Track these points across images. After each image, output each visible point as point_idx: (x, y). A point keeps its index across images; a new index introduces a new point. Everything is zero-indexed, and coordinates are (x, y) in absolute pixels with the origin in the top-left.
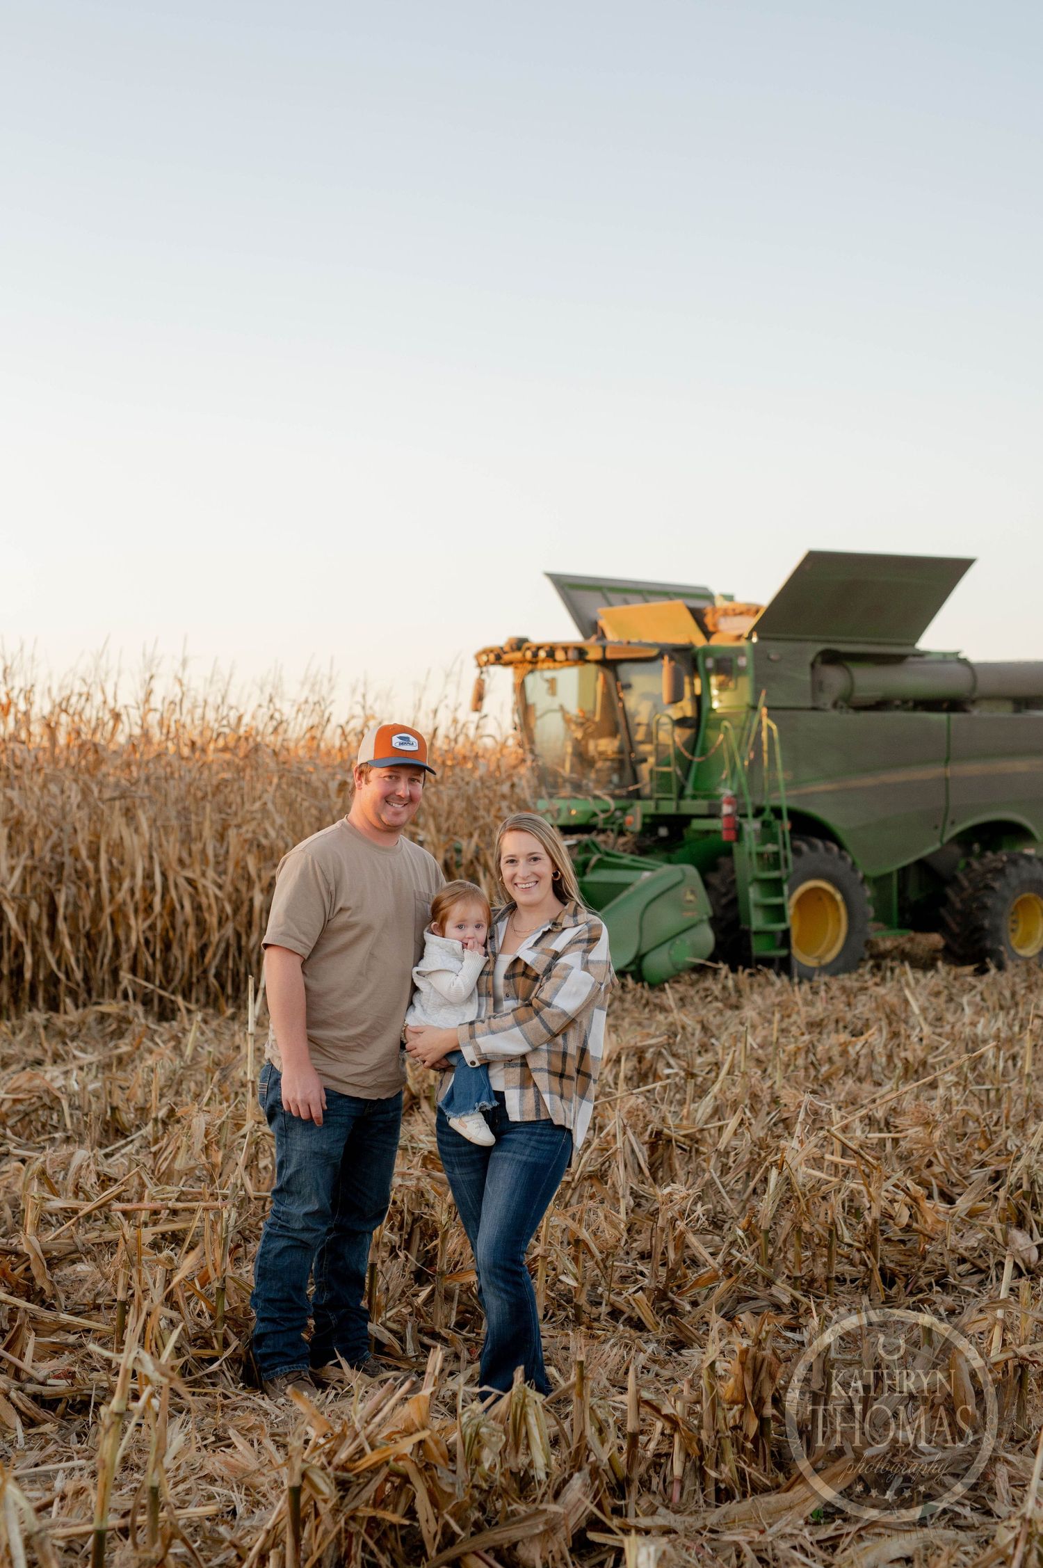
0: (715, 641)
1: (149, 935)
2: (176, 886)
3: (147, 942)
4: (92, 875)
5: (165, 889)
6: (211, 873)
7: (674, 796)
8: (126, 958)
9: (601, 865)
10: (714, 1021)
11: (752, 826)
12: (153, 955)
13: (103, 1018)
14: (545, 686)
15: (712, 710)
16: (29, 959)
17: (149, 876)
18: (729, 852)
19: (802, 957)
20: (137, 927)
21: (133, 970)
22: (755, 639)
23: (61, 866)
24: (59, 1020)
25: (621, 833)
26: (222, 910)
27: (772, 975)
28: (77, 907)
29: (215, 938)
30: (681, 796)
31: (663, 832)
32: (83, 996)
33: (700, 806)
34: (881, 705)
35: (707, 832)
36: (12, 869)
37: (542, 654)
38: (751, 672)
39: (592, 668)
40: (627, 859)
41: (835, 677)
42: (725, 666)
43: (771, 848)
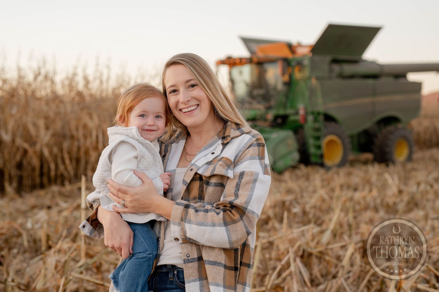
0: (296, 56)
7: (283, 107)
18: (302, 127)
19: (328, 162)
22: (311, 55)
24: (63, 190)
25: (266, 120)
31: (279, 121)
33: (292, 111)
34: (352, 77)
35: (294, 121)
36: (46, 135)
37: (237, 61)
38: (309, 67)
41: (336, 68)
42: (300, 64)
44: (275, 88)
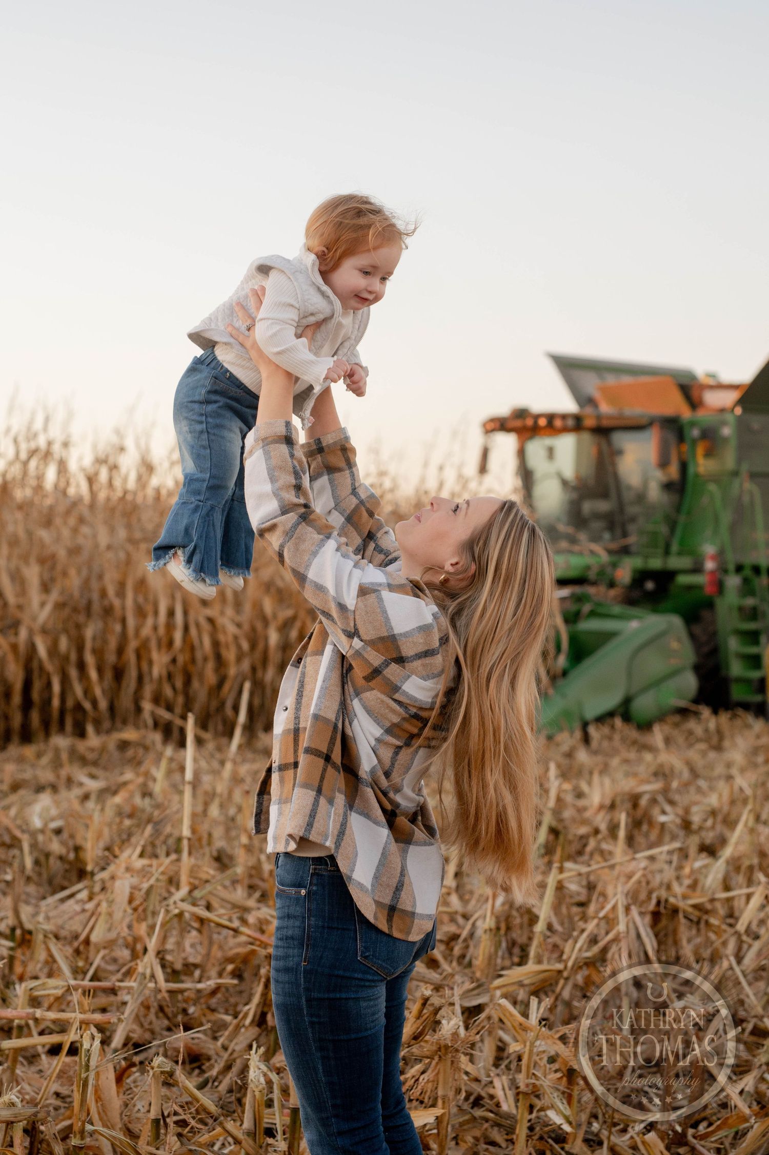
0: (701, 414)
1: (172, 668)
2: (198, 625)
3: (170, 676)
4: (118, 612)
5: (186, 628)
6: (229, 611)
7: (660, 551)
8: (148, 691)
9: (593, 614)
10: (699, 762)
11: (733, 581)
12: (174, 688)
13: (124, 745)
14: (543, 453)
15: (697, 475)
16: (56, 688)
17: (171, 613)
18: (710, 605)
20: (159, 661)
21: (157, 699)
22: (738, 411)
23: (89, 604)
24: (82, 746)
25: (612, 585)
26: (239, 647)
27: (750, 719)
28: (105, 641)
29: (232, 671)
30: (667, 552)
31: (650, 585)
32: (107, 724)
33: (684, 562)
35: (690, 588)
36: (43, 604)
37: (542, 422)
38: (733, 443)
39: (586, 437)
40: (617, 609)
42: (710, 436)
43: (750, 602)
44: (641, 497)
